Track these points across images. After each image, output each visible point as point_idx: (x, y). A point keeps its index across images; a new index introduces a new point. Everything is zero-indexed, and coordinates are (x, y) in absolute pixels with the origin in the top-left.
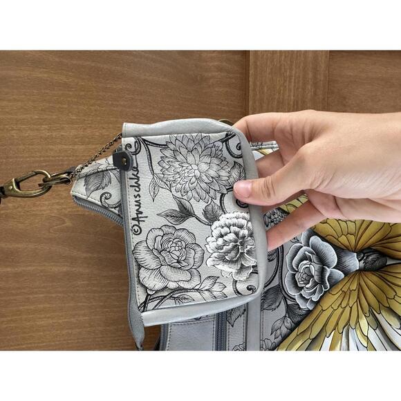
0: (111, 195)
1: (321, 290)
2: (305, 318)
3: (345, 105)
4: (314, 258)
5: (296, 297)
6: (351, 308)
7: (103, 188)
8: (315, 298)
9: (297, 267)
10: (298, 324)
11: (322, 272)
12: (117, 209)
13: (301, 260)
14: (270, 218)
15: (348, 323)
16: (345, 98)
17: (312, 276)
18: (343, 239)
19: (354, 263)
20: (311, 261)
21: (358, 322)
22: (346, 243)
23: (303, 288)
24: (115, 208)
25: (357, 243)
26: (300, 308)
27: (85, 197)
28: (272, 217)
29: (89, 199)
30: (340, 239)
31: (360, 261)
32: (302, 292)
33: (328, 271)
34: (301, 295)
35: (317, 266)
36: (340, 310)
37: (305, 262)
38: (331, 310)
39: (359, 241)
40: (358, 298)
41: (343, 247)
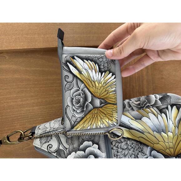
0: (52, 146)
3: (162, 75)
7: (48, 142)
12: (56, 153)
14: (131, 146)
16: (162, 71)
18: (168, 151)
22: (169, 153)
24: (54, 153)
25: (175, 152)
27: (40, 147)
28: (132, 146)
29: (42, 148)
39: (175, 151)
41: (168, 155)
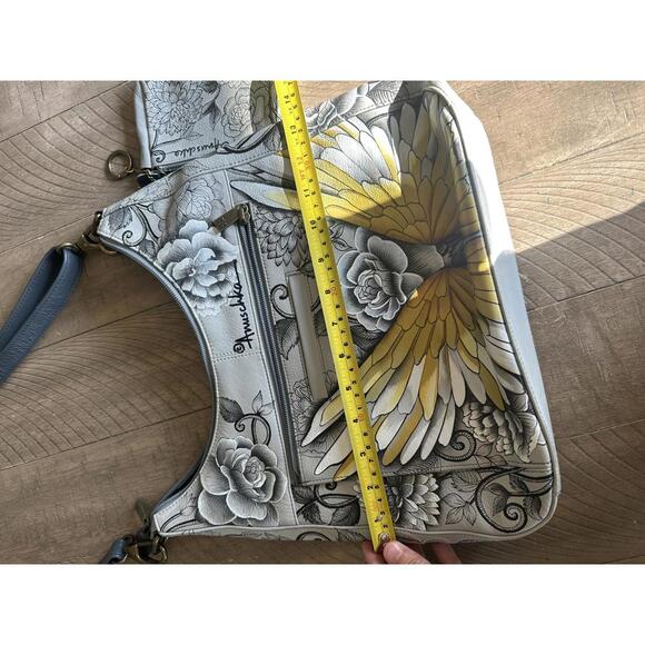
1: (395, 304)
2: (378, 343)
4: (377, 264)
5: (357, 317)
6: (445, 321)
8: (388, 316)
9: (356, 281)
10: (370, 351)
11: (392, 280)
13: (360, 271)
15: (444, 343)
17: (381, 289)
19: (435, 259)
20: (374, 269)
21: (458, 340)
23: (366, 304)
26: (367, 331)
30: (406, 231)
31: (443, 255)
32: (366, 310)
33: (400, 278)
34: (365, 314)
35: (384, 274)
36: (429, 327)
37: (366, 272)
38: (415, 329)
40: (452, 306)
